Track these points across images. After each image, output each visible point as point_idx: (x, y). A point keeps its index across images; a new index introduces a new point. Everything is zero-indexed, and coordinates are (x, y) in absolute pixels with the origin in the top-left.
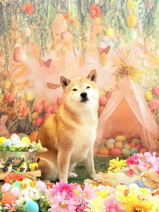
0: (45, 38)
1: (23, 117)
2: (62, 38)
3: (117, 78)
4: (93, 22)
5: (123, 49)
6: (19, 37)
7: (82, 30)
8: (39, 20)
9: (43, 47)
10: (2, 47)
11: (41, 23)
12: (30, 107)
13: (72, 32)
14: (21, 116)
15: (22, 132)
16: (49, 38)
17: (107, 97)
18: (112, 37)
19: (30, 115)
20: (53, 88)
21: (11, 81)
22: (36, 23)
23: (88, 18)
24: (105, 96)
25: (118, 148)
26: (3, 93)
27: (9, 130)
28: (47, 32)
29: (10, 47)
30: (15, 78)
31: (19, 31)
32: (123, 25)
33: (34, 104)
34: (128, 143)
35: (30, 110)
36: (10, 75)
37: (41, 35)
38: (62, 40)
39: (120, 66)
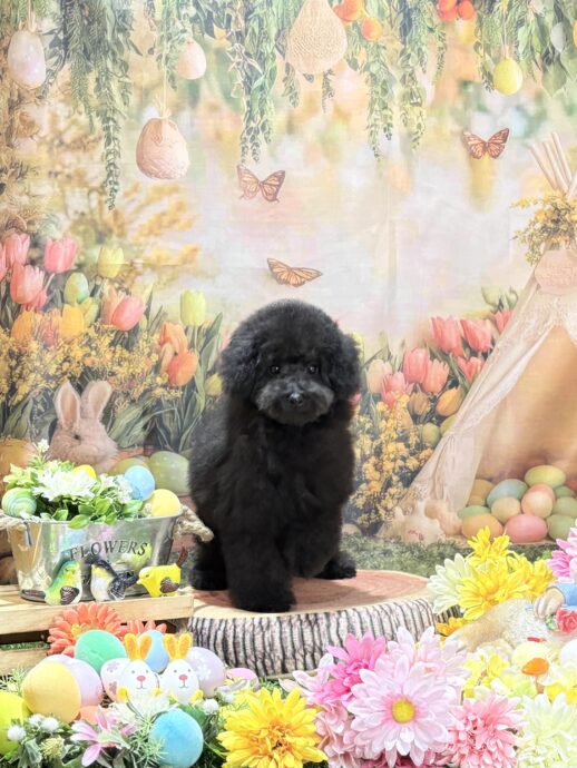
0: (262, 88)
1: (171, 388)
2: (328, 90)
3: (533, 250)
4: (444, 35)
5: (558, 141)
6: (161, 79)
7: (403, 62)
8: (236, 18)
9: (253, 124)
10: (94, 114)
11: (246, 30)
12: (200, 353)
13: (367, 68)
14: (164, 386)
15: (168, 446)
16: (279, 87)
17: (495, 322)
18: (517, 95)
19: (199, 382)
20: (293, 281)
21: (125, 248)
22: (228, 26)
23: (426, 17)
24: (488, 317)
25: (534, 514)
26: (92, 295)
27: (115, 440)
28: (269, 66)
29: (125, 118)
30: (142, 239)
31: (160, 57)
32: (559, 49)
33: (215, 339)
34: (573, 493)
35: (200, 361)
36: (121, 226)
37: (248, 77)
38: (327, 100)
39: (545, 202)
